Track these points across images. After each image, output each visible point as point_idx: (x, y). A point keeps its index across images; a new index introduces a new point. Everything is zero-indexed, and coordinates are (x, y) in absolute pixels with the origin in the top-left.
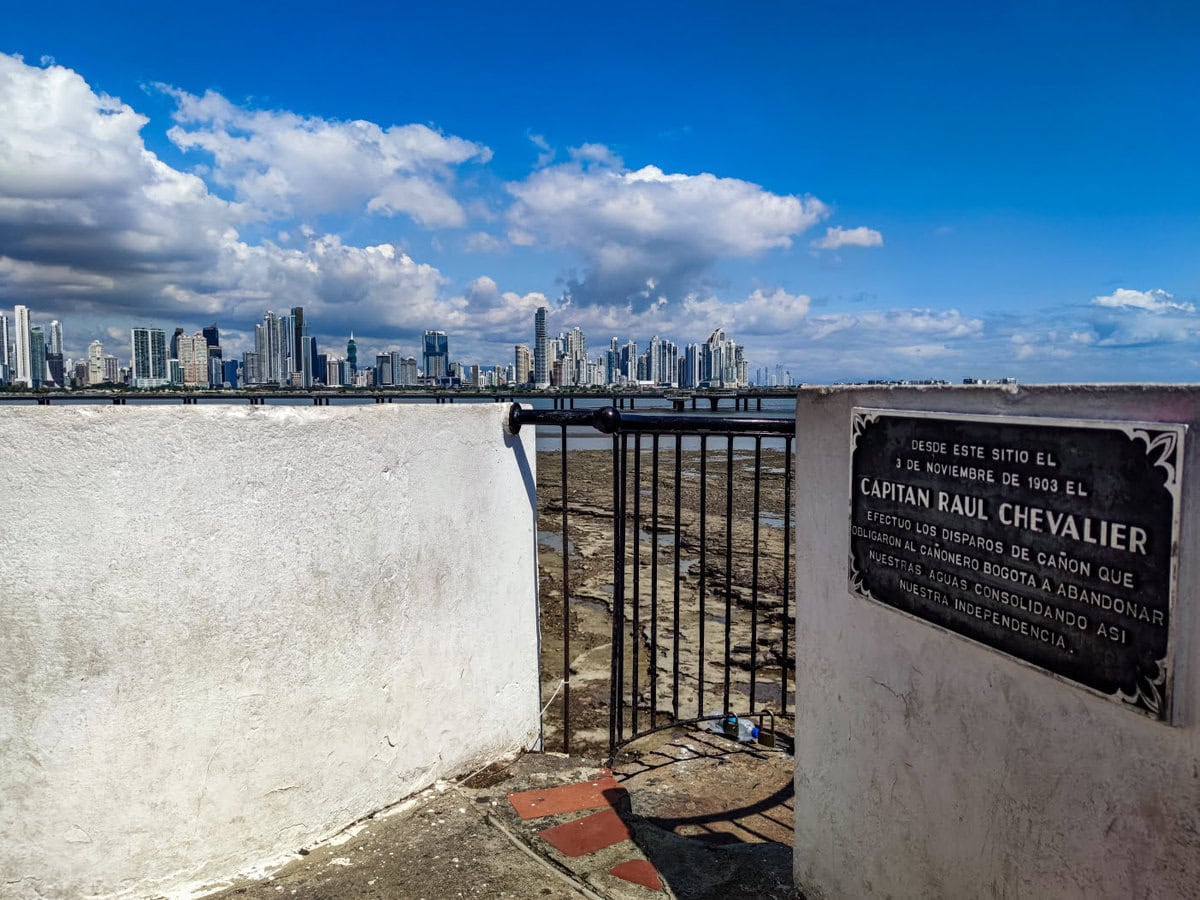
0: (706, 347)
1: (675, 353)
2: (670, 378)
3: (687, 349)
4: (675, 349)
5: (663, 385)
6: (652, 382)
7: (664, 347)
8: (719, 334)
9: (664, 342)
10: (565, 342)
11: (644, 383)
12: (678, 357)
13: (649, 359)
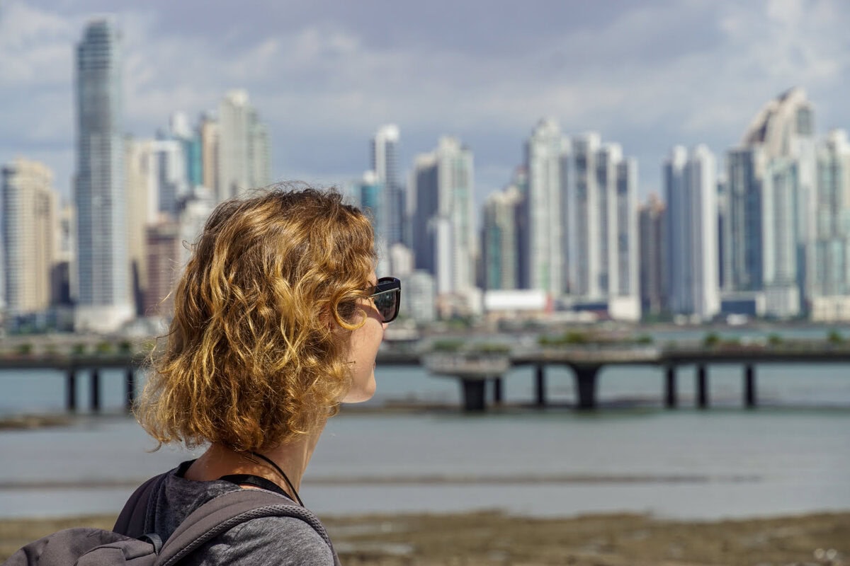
0: (742, 162)
1: (622, 186)
2: (604, 281)
3: (669, 169)
4: (623, 169)
5: (579, 308)
6: (533, 300)
7: (581, 162)
8: (789, 109)
9: (580, 146)
10: (192, 148)
11: (505, 301)
12: (636, 201)
13: (522, 211)
